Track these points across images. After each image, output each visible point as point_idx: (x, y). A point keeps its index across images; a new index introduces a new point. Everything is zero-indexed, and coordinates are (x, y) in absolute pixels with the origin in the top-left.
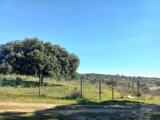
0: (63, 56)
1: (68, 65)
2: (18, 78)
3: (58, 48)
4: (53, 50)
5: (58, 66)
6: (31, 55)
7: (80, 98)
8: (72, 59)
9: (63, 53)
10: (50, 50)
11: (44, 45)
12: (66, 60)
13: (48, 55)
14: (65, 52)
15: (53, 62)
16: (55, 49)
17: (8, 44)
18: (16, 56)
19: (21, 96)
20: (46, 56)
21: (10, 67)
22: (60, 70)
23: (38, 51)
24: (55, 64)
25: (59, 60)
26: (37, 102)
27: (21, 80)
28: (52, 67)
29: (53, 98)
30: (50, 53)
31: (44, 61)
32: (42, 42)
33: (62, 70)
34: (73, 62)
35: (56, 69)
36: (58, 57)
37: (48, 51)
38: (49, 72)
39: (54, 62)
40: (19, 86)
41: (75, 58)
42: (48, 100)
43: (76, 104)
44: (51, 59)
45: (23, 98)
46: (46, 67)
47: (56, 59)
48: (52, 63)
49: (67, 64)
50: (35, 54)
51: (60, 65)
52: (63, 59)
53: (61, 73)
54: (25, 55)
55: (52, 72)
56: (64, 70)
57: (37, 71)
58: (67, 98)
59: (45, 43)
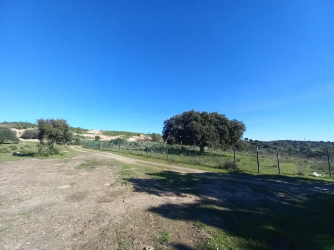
0: (222, 124)
1: (228, 133)
2: (183, 148)
3: (216, 116)
4: (209, 119)
5: (215, 136)
6: (189, 127)
7: (232, 168)
8: (233, 126)
9: (222, 120)
10: (206, 119)
11: (200, 115)
12: (225, 128)
13: (204, 125)
14: (224, 119)
15: (210, 131)
16: (212, 117)
17: (171, 119)
18: (177, 129)
19: (181, 162)
20: (202, 127)
21: (174, 138)
22: (219, 140)
23: (194, 122)
24: (212, 134)
25: (217, 128)
26: (191, 168)
27: (185, 149)
28: (209, 137)
29: (206, 166)
30: (206, 122)
31: (200, 131)
32: (198, 113)
33: (220, 139)
34: (234, 130)
35: (213, 139)
36: (215, 125)
37: (205, 121)
38: (207, 141)
39: (212, 132)
40: (182, 155)
41: (237, 125)
42: (201, 168)
43: (226, 173)
44: (208, 129)
45: (182, 164)
46: (203, 137)
47: (213, 128)
48: (208, 133)
49: (226, 132)
50: (192, 125)
51: (218, 134)
52: (221, 127)
53: (220, 142)
54: (184, 127)
55: (209, 142)
56: (224, 139)
57: (195, 141)
58: (220, 168)
59: (201, 113)
